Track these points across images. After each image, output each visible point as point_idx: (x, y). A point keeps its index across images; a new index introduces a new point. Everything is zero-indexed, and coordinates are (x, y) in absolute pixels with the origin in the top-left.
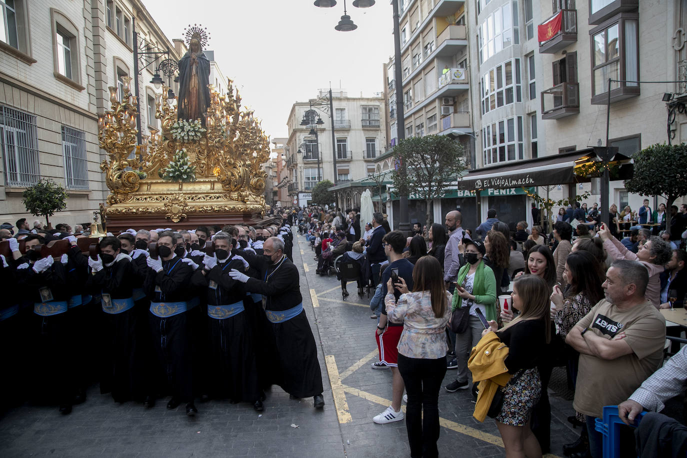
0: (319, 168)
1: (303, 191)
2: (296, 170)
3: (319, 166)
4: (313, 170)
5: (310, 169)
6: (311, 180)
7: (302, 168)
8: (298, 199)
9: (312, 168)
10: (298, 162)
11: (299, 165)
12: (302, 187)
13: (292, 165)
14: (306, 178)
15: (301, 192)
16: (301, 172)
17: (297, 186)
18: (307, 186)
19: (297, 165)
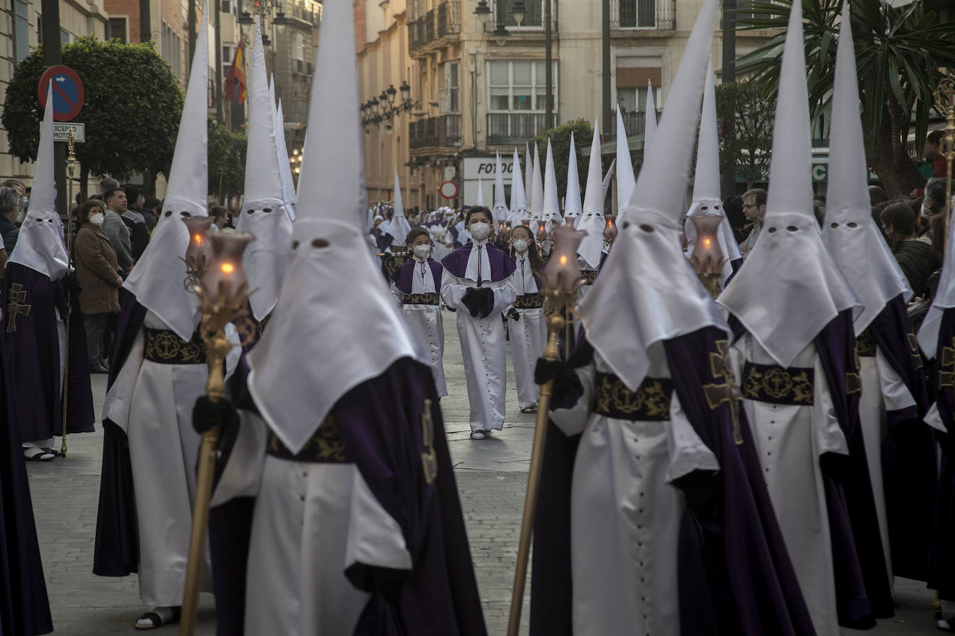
0: (549, 61)
1: (481, 148)
2: (454, 68)
3: (549, 53)
4: (522, 68)
5: (511, 65)
6: (511, 109)
7: (480, 58)
8: (458, 181)
9: (517, 60)
10: (463, 37)
11: (469, 48)
12: (475, 132)
13: (440, 42)
14: (492, 97)
15: (474, 153)
16: (475, 74)
17: (455, 128)
18: (496, 130)
19: (458, 45)
